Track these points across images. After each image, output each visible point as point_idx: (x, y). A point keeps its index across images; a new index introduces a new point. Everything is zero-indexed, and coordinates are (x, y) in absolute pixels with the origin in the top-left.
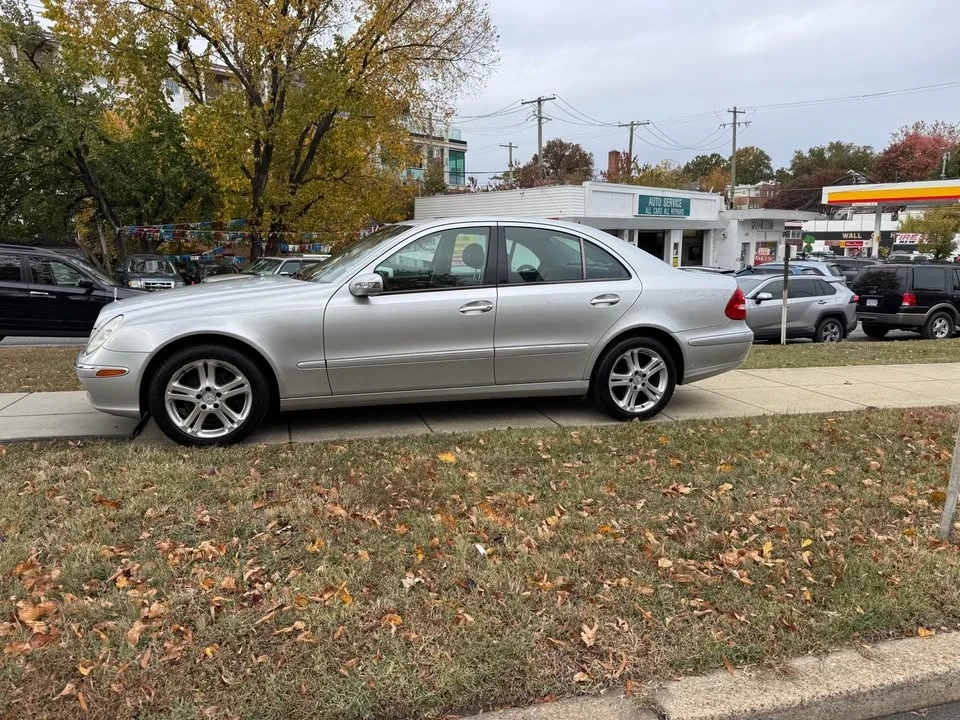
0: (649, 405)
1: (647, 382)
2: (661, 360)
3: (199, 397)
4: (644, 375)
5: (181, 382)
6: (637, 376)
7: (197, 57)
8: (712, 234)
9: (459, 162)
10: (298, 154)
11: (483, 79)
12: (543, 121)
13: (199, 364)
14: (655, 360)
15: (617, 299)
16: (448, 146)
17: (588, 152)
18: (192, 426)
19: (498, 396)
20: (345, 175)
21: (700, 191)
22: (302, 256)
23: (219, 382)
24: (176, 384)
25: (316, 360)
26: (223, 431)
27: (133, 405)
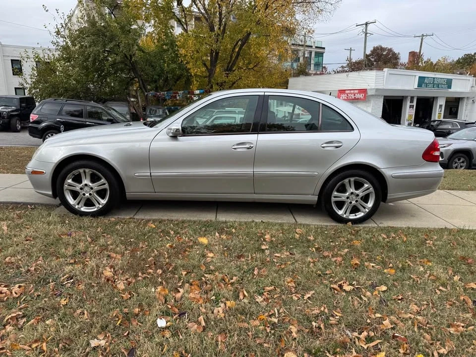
0: (360, 215)
1: (359, 200)
2: (371, 186)
3: (81, 189)
4: (358, 195)
5: (73, 180)
6: (353, 196)
7: (186, 8)
8: (465, 100)
9: (320, 58)
10: (231, 57)
11: (332, 12)
12: (368, 35)
13: (81, 171)
14: (366, 186)
15: (341, 144)
16: (314, 50)
17: (396, 52)
18: (78, 204)
19: (257, 201)
20: (255, 66)
21: (460, 74)
22: (225, 109)
23: (93, 181)
24: (70, 181)
25: (146, 173)
26: (95, 208)
27: (49, 191)
